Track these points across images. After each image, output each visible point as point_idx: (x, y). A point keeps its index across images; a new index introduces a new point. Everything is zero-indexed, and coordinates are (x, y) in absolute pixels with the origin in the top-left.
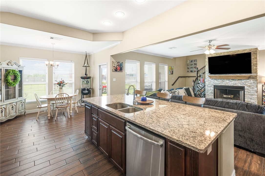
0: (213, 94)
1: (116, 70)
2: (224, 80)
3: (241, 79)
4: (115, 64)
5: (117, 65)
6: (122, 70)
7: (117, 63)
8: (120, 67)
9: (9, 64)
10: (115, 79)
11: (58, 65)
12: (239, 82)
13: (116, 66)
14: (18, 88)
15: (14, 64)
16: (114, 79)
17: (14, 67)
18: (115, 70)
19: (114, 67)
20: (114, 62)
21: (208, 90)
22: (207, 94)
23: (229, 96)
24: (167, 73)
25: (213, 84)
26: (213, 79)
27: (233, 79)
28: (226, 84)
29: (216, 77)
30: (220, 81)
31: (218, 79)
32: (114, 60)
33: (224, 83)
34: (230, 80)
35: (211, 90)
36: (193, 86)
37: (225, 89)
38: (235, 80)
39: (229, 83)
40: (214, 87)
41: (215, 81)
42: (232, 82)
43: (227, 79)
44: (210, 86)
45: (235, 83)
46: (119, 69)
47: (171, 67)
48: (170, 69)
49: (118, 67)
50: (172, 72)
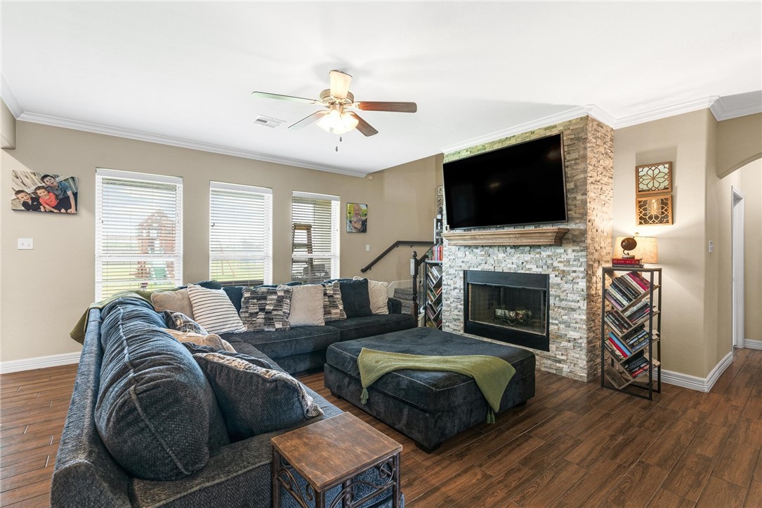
0: (462, 303)
1: (33, 205)
2: (491, 250)
3: (539, 246)
4: (27, 181)
5: (39, 188)
6: (68, 206)
7: (36, 179)
8: (56, 196)
10: (30, 240)
12: (532, 256)
13: (29, 191)
16: (20, 241)
18: (25, 204)
19: (18, 192)
20: (19, 175)
21: (450, 288)
22: (447, 302)
23: (511, 315)
24: (339, 228)
25: (463, 265)
26: (462, 248)
27: (515, 247)
28: (496, 264)
29: (464, 240)
30: (482, 255)
31: (477, 247)
32: (22, 168)
33: (490, 261)
34: (508, 249)
35: (455, 288)
36: (412, 272)
37: (495, 286)
38: (521, 248)
39: (506, 263)
40: (465, 278)
41: (467, 253)
42: (514, 259)
43: (499, 246)
44: (454, 272)
45: (523, 263)
46: (55, 203)
47: (357, 208)
48: (352, 214)
49: (41, 193)
50: (359, 226)
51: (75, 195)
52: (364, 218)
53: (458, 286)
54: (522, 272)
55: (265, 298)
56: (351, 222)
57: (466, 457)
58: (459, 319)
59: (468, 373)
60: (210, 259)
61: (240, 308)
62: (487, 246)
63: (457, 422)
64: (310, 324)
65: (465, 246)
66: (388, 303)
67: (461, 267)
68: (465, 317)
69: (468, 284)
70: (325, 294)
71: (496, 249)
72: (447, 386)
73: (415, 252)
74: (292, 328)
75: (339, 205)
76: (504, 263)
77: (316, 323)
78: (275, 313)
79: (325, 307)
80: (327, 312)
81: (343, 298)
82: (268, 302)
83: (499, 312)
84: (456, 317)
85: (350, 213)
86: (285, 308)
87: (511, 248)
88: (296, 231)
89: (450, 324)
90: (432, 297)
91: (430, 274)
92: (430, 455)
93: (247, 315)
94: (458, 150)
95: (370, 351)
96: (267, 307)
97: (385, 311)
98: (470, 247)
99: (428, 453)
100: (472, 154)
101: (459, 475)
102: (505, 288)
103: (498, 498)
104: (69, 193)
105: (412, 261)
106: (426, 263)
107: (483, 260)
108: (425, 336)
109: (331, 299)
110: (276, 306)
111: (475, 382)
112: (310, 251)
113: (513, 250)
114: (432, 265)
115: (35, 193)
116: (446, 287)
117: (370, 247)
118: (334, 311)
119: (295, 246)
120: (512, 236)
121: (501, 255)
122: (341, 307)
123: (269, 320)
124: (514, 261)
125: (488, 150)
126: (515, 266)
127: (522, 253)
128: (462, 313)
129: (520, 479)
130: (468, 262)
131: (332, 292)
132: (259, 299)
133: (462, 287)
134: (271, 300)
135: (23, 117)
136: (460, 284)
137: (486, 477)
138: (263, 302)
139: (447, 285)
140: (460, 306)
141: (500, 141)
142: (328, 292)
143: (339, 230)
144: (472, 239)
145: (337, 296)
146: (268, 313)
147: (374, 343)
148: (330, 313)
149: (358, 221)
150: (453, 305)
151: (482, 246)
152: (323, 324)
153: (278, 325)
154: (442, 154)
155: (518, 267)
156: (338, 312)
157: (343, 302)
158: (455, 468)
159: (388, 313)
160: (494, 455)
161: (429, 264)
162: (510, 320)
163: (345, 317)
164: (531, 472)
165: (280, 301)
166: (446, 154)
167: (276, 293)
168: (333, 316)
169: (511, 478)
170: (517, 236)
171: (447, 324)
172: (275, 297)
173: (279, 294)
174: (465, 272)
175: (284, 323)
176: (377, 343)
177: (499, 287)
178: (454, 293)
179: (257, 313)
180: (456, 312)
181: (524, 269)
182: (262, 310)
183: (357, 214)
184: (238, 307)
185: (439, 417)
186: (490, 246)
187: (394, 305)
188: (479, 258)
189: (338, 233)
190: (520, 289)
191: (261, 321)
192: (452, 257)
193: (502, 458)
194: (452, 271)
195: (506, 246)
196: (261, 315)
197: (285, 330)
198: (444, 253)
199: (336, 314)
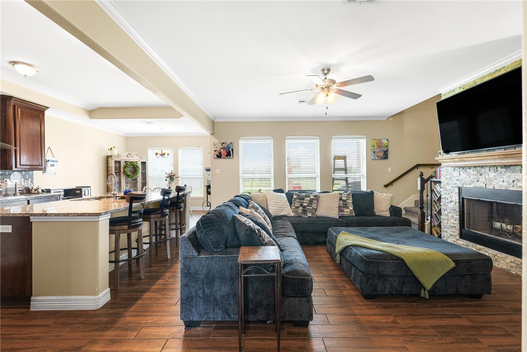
0: (458, 213)
1: (219, 156)
2: (483, 170)
4: (218, 146)
5: (221, 148)
6: (230, 156)
7: (220, 145)
8: (226, 151)
9: (128, 156)
10: (219, 170)
11: (168, 155)
13: (218, 150)
14: (141, 181)
15: (135, 156)
16: (216, 170)
17: (136, 159)
18: (217, 155)
19: (215, 151)
20: (216, 144)
21: (447, 201)
22: (445, 212)
23: (509, 228)
24: (365, 157)
25: (457, 182)
26: (457, 169)
27: (505, 166)
28: (487, 182)
29: (455, 162)
30: (474, 175)
31: (470, 168)
32: (216, 141)
33: (482, 179)
34: (499, 169)
35: (451, 202)
36: (419, 188)
37: (488, 202)
38: (512, 168)
39: (497, 181)
40: (459, 193)
41: (461, 173)
42: (505, 178)
43: (490, 166)
44: (451, 188)
45: (514, 181)
46: (226, 154)
47: (379, 142)
48: (375, 147)
49: (222, 150)
50: (381, 154)
51: (232, 150)
52: (385, 149)
53: (453, 199)
54: (513, 189)
55: (304, 199)
56: (374, 152)
57: (391, 309)
58: (455, 227)
59: (399, 255)
60: (287, 178)
61: (292, 203)
62: (479, 167)
63: (388, 286)
64: (329, 216)
65: (460, 167)
66: (390, 208)
67: (456, 184)
68: (460, 226)
69: (463, 199)
70: (341, 199)
71: (487, 169)
72: (377, 259)
73: (422, 173)
74: (317, 217)
75: (365, 142)
76: (494, 181)
77: (333, 216)
78: (308, 207)
79: (339, 207)
80: (341, 210)
81: (353, 203)
82: (305, 201)
83: (497, 225)
84: (453, 225)
85: (373, 146)
86: (314, 206)
87: (502, 167)
88: (336, 160)
89: (448, 230)
90: (436, 207)
91: (435, 190)
92: (366, 300)
93: (294, 207)
94: (453, 89)
95: (346, 234)
96: (304, 204)
97: (387, 214)
98: (463, 167)
99: (365, 299)
100: (465, 89)
101: (376, 315)
102: (497, 203)
103: (391, 334)
104: (230, 150)
105: (419, 179)
106: (431, 181)
107: (475, 178)
108: (399, 232)
109: (344, 202)
110: (308, 204)
111: (405, 262)
112: (346, 173)
113: (504, 170)
114: (436, 182)
115: (220, 151)
116: (444, 200)
117: (391, 169)
118: (346, 210)
119: (335, 170)
120: (496, 157)
121: (492, 174)
122: (351, 208)
123: (305, 211)
124: (505, 179)
125: (479, 83)
126: (506, 184)
127: (513, 172)
128: (457, 222)
129: (420, 332)
130: (462, 180)
131: (345, 198)
132: (300, 199)
133: (457, 200)
134: (306, 200)
135: (216, 120)
136: (456, 198)
137: (394, 322)
138: (302, 201)
139: (445, 198)
140: (455, 216)
141: (490, 74)
142: (343, 198)
143: (365, 159)
144: (460, 161)
145: (349, 201)
146: (305, 207)
147: (357, 231)
148: (343, 211)
149: (380, 151)
150: (450, 215)
151: (475, 167)
152: (338, 217)
153: (310, 215)
154: (441, 94)
155: (509, 184)
156: (349, 211)
157: (353, 205)
158: (377, 311)
159: (389, 216)
160: (413, 315)
161: (434, 181)
162: (508, 233)
163: (354, 215)
164: (435, 333)
165: (311, 201)
166: (443, 94)
167: (309, 197)
168: (345, 213)
169: (414, 330)
170: (501, 157)
171: (445, 230)
172: (308, 199)
173: (311, 197)
174: (459, 189)
175: (313, 213)
176: (359, 231)
177: (492, 203)
178: (451, 205)
179: (299, 207)
180: (452, 221)
181: (515, 186)
182: (301, 205)
183: (379, 147)
184: (291, 203)
185: (370, 277)
186: (482, 167)
187: (395, 211)
188: (472, 177)
189: (365, 160)
190: (512, 205)
191: (300, 211)
192: (448, 176)
193: (419, 319)
194: (448, 187)
195: (497, 167)
196: (301, 208)
197: (313, 217)
198: (442, 173)
199: (347, 212)
